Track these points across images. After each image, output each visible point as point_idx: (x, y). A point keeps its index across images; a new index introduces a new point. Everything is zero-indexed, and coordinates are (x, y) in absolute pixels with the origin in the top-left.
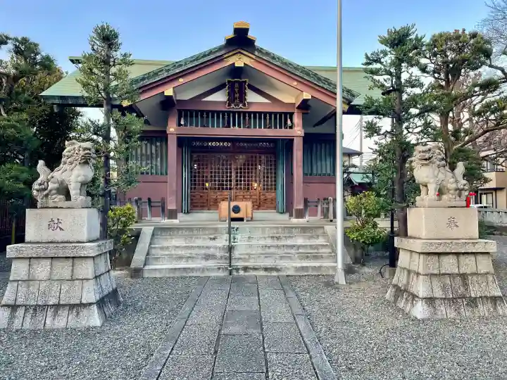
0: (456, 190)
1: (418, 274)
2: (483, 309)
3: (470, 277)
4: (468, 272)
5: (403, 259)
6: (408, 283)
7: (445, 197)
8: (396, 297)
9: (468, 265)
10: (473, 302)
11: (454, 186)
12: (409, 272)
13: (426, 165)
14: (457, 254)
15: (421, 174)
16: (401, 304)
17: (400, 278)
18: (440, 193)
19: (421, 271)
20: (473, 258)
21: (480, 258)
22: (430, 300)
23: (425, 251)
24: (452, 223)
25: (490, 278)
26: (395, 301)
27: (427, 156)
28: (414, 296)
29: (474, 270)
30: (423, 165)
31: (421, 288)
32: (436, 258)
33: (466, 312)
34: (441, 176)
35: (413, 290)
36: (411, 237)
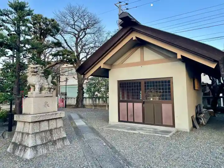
1: (28, 134)
2: (59, 145)
3: (53, 131)
4: (53, 128)
5: (19, 127)
6: (22, 140)
7: (43, 92)
8: (14, 149)
9: (53, 124)
10: (54, 143)
11: (47, 86)
12: (23, 133)
13: (35, 75)
14: (48, 120)
15: (32, 79)
16: (17, 153)
17: (16, 138)
18: (41, 89)
19: (30, 132)
20: (55, 121)
21: (58, 120)
22: (35, 147)
23: (33, 121)
24: (46, 105)
25: (62, 129)
26: (13, 153)
27: (36, 70)
28: (26, 147)
29: (55, 127)
30: (33, 75)
31: (30, 142)
32: (38, 123)
33: (51, 149)
34: (42, 81)
35: (25, 144)
36: (25, 114)
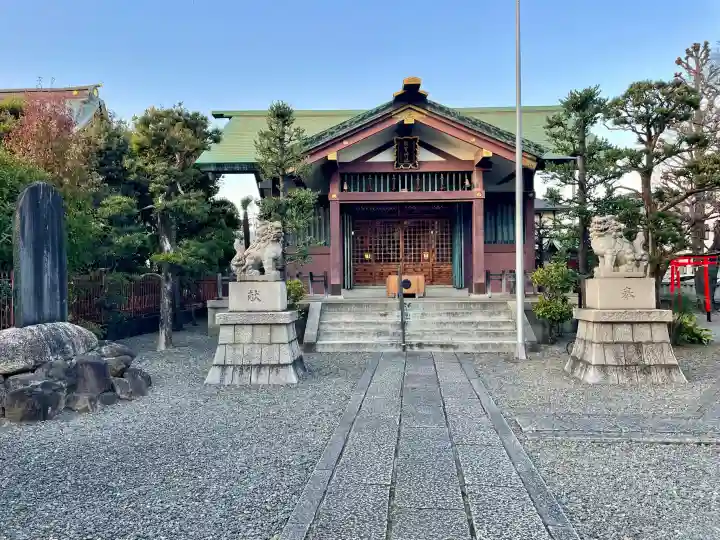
0: (633, 260)
1: (592, 343)
2: (657, 376)
3: (644, 346)
4: (644, 340)
5: (581, 330)
6: (584, 353)
7: (622, 268)
8: (573, 368)
10: (646, 370)
11: (631, 256)
12: (585, 342)
13: (603, 236)
14: (632, 323)
16: (577, 373)
17: (577, 348)
18: (617, 263)
19: (595, 340)
20: (647, 327)
21: (655, 327)
22: (603, 367)
23: (598, 320)
24: (627, 293)
25: (666, 346)
26: (572, 373)
27: (602, 227)
28: (588, 364)
29: (649, 339)
30: (599, 236)
31: (594, 356)
32: (609, 327)
33: (639, 378)
34: (618, 247)
35: (588, 359)
36: (589, 308)
